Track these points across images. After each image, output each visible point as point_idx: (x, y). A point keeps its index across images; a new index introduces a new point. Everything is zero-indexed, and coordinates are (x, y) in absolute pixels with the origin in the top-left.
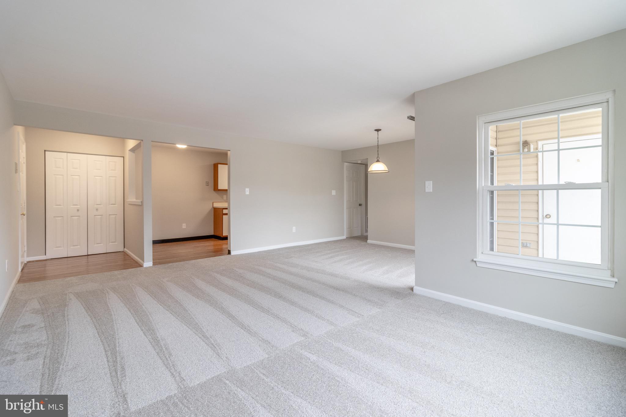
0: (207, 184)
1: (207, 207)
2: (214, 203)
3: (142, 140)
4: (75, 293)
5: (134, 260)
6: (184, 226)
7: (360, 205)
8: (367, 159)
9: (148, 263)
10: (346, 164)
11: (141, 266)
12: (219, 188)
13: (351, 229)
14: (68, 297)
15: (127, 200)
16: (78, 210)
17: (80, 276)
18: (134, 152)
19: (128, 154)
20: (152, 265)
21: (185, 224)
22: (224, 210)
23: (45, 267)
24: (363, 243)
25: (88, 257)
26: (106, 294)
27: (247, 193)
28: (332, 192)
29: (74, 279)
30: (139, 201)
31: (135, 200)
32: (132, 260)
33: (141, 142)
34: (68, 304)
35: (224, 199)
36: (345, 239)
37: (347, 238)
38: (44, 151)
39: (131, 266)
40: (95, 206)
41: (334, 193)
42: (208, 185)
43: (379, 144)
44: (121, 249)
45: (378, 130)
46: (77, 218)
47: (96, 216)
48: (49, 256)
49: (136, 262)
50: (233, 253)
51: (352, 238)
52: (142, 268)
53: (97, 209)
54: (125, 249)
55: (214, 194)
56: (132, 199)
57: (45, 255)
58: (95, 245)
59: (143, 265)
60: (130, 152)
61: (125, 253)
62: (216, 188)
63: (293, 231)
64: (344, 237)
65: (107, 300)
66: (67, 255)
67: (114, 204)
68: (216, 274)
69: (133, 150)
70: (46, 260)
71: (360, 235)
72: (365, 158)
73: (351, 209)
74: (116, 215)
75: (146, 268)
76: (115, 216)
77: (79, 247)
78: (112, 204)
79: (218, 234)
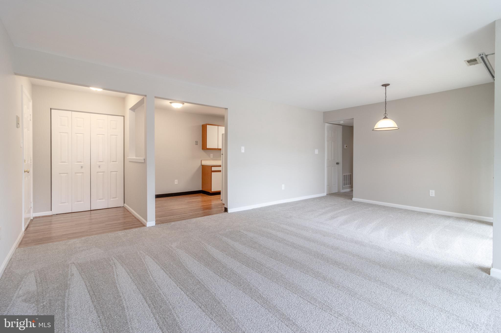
0: (197, 143)
1: (196, 165)
2: (202, 161)
3: (146, 96)
4: (78, 264)
5: (135, 218)
6: (176, 182)
7: (337, 164)
8: (353, 119)
9: (151, 223)
10: (327, 124)
11: (144, 225)
12: (208, 147)
13: (330, 186)
14: (69, 272)
15: (128, 158)
16: (82, 167)
17: (83, 238)
18: (134, 111)
19: (128, 114)
20: (154, 225)
21: (177, 180)
22: (212, 168)
23: (51, 224)
24: (349, 201)
25: (91, 212)
26: (113, 267)
27: (243, 151)
28: (315, 152)
29: (77, 242)
30: (141, 159)
31: (135, 158)
32: (134, 217)
33: (144, 98)
34: (70, 285)
35: (211, 157)
36: (326, 196)
37: (327, 194)
38: (50, 109)
39: (134, 225)
40: (98, 163)
41: (317, 152)
42: (197, 145)
43: (387, 100)
44: (121, 204)
45: (385, 85)
46: (81, 174)
47: (99, 173)
48: (54, 212)
49: (138, 220)
50: (230, 211)
51: (331, 195)
52: (145, 227)
53: (99, 166)
54: (125, 204)
55: (203, 153)
56: (132, 156)
57: (51, 211)
58: (98, 201)
59: (146, 224)
60: (131, 111)
61: (125, 208)
62: (204, 147)
63: (283, 189)
64: (325, 194)
65: (115, 277)
66: (72, 210)
67: (115, 162)
68: (226, 239)
69: (133, 109)
70: (51, 216)
71: (337, 192)
72: (349, 118)
73: (330, 167)
74: (117, 171)
75: (150, 228)
76: (115, 173)
77: (82, 202)
78: (113, 162)
79: (206, 189)
